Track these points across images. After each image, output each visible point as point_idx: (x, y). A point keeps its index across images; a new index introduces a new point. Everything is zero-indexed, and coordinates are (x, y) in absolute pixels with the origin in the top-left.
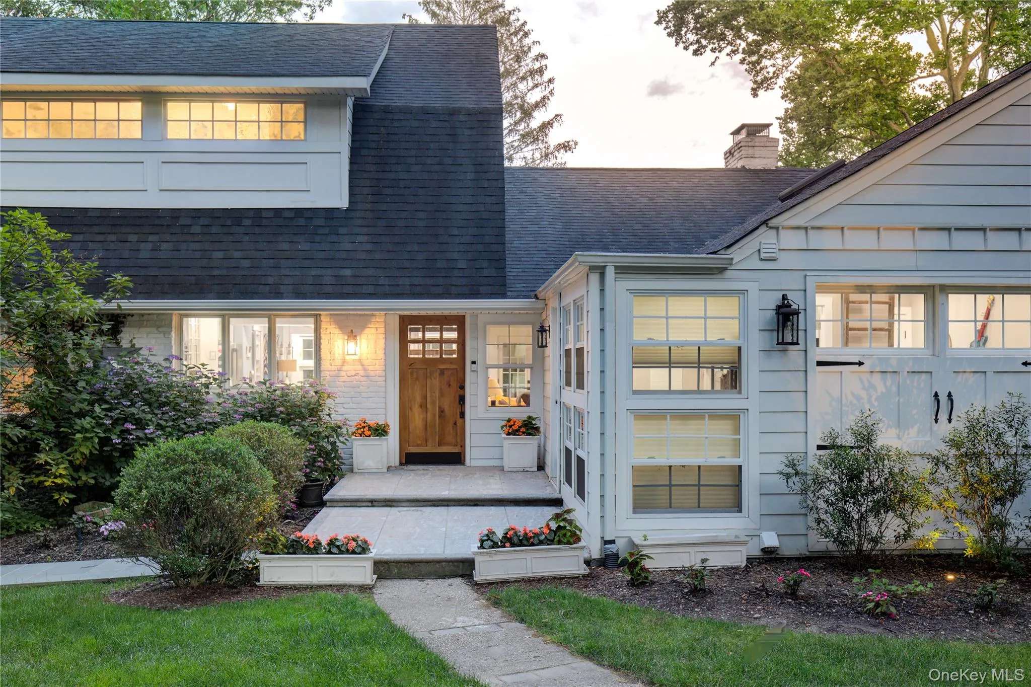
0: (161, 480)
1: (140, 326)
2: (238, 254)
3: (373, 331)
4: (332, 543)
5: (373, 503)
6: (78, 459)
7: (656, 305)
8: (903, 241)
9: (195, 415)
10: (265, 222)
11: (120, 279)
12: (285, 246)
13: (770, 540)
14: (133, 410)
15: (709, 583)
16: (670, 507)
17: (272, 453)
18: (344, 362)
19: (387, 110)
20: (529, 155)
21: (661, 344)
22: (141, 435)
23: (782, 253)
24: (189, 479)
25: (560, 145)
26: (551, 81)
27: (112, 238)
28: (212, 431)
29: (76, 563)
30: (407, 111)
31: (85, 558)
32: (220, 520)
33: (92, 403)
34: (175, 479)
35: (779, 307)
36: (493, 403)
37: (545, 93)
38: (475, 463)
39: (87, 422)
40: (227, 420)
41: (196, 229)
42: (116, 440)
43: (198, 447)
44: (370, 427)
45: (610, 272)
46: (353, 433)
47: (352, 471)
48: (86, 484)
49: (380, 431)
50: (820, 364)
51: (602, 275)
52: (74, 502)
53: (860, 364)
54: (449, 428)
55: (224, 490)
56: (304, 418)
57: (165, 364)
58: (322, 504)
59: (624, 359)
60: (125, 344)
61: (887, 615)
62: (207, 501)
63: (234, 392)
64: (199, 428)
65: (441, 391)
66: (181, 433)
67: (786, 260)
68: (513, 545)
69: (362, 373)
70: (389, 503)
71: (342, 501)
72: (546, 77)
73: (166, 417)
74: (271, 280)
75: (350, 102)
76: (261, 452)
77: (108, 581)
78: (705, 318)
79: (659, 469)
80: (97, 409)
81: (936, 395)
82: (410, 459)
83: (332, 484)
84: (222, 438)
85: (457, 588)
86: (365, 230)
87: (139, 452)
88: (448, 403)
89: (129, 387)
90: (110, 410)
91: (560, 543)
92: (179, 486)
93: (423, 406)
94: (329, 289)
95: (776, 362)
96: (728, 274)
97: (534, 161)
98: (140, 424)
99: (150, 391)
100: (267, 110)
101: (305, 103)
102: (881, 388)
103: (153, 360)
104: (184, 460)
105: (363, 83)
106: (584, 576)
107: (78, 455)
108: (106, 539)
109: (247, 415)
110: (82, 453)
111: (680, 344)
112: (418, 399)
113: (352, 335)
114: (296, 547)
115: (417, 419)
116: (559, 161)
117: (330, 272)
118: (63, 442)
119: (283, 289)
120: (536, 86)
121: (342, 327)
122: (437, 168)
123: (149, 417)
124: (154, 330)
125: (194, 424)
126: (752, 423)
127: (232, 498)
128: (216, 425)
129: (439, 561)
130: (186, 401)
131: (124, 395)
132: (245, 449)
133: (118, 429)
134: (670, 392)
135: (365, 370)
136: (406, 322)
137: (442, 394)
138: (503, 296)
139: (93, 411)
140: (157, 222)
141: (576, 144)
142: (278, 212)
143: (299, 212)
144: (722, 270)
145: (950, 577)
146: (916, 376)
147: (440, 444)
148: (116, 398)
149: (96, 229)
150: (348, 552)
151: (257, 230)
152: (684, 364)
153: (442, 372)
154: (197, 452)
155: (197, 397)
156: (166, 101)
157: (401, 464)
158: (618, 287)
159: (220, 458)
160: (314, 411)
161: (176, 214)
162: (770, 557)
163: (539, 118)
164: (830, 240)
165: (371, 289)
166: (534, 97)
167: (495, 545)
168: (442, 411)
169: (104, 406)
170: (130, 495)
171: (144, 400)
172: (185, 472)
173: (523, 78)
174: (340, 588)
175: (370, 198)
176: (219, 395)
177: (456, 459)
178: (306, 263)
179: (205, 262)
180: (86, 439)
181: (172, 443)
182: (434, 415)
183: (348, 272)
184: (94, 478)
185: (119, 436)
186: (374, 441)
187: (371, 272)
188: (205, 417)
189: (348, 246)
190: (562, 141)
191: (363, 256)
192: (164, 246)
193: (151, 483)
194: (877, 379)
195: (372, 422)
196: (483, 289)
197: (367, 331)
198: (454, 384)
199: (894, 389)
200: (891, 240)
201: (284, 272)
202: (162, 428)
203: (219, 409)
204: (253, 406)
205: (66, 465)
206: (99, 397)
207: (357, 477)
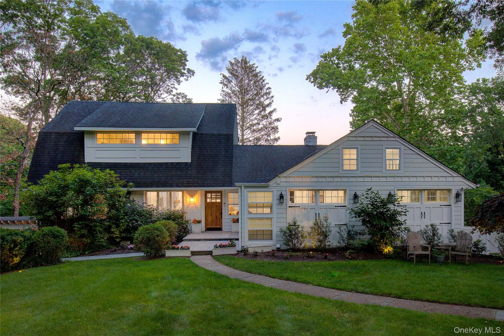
0: (144, 234)
1: (135, 195)
2: (161, 175)
3: (198, 195)
4: (181, 247)
5: (195, 240)
6: (121, 230)
7: (253, 194)
8: (308, 180)
9: (150, 219)
10: (168, 166)
11: (131, 184)
12: (174, 173)
13: (278, 246)
14: (135, 217)
15: (258, 254)
16: (257, 239)
17: (169, 228)
18: (190, 204)
19: (202, 134)
20: (265, 123)
21: (254, 203)
22: (137, 224)
23: (282, 183)
24: (150, 234)
25: (276, 119)
26: (272, 97)
27: (128, 171)
28: (155, 223)
29: (123, 254)
30: (207, 134)
31: (125, 253)
32: (157, 242)
33: (124, 216)
34: (147, 234)
35: (280, 195)
36: (230, 214)
37: (270, 101)
38: (225, 230)
39: (123, 221)
40: (158, 219)
41: (150, 168)
42: (131, 225)
43: (152, 227)
44: (196, 221)
45: (243, 187)
46: (192, 223)
47: (192, 233)
48: (123, 236)
49: (199, 222)
50: (289, 207)
51: (241, 188)
52: (120, 241)
53: (299, 207)
54: (218, 221)
55: (158, 236)
56: (179, 219)
57: (142, 205)
58: (183, 241)
59: (246, 207)
60: (131, 199)
61: (288, 258)
62: (154, 239)
63: (160, 212)
64: (152, 222)
65: (216, 211)
66: (147, 223)
67: (282, 184)
68: (221, 247)
69: (195, 206)
70: (199, 240)
71: (187, 240)
72: (271, 95)
73: (143, 219)
74: (170, 182)
75: (192, 133)
76: (167, 228)
77: (132, 257)
78: (264, 197)
79: (254, 231)
80: (126, 217)
81: (316, 214)
82: (208, 229)
83: (186, 236)
84: (158, 224)
85: (209, 257)
86: (195, 168)
87: (139, 228)
88: (218, 214)
89: (133, 211)
90: (129, 218)
91: (231, 247)
92: (148, 235)
93: (211, 215)
94: (186, 185)
95: (280, 207)
96: (269, 187)
97: (267, 125)
98: (137, 221)
99: (138, 212)
100: (169, 136)
101: (179, 134)
102: (304, 212)
103: (139, 204)
104: (149, 229)
105: (195, 130)
106: (236, 254)
107: (121, 229)
108: (130, 249)
109: (164, 219)
110: (122, 229)
111: (259, 203)
112: (210, 213)
113: (192, 196)
114: (174, 248)
115: (210, 219)
116: (275, 125)
117: (186, 180)
118: (118, 226)
119: (173, 185)
120: (267, 98)
121: (189, 195)
122: (215, 151)
123: (139, 219)
124: (139, 195)
125: (150, 221)
126: (274, 220)
127: (160, 237)
128: (156, 221)
129: (205, 252)
130: (148, 215)
131: (132, 214)
132: (162, 227)
133: (131, 222)
134: (257, 214)
135: (196, 206)
136: (206, 192)
137: (216, 212)
138: (231, 186)
139: (125, 218)
140: (139, 166)
141: (281, 119)
142: (172, 163)
143: (178, 163)
144: (268, 187)
145: (311, 253)
146: (312, 210)
147: (216, 225)
148: (130, 214)
149: (123, 168)
150: (185, 249)
151: (166, 169)
152: (260, 207)
153: (216, 206)
154: (152, 228)
155: (151, 213)
156: (142, 133)
157: (205, 231)
158: (245, 191)
159: (157, 229)
160: (182, 217)
161: (145, 164)
162: (278, 250)
163: (268, 110)
164: (292, 180)
165: (197, 185)
166: (267, 102)
167: (217, 247)
168: (216, 216)
169: (127, 217)
170: (138, 237)
171: (137, 215)
172: (149, 232)
173: (263, 96)
174: (182, 257)
175: (197, 159)
176: (157, 213)
177: (220, 229)
178: (180, 178)
179: (152, 177)
180: (123, 225)
181: (146, 226)
182: (214, 218)
183: (190, 180)
184: (125, 235)
185: (131, 224)
186: (198, 225)
187: (197, 180)
188: (153, 219)
189: (190, 173)
190: (276, 118)
191: (195, 175)
192: (141, 173)
193: (142, 234)
194: (303, 210)
195: (197, 220)
196: (226, 184)
197: (196, 195)
198: (220, 209)
199: (307, 212)
200: (304, 179)
201: (173, 180)
202: (142, 222)
203: (157, 217)
204: (165, 216)
205: (118, 231)
206: (126, 214)
207: (193, 234)
